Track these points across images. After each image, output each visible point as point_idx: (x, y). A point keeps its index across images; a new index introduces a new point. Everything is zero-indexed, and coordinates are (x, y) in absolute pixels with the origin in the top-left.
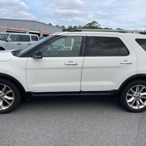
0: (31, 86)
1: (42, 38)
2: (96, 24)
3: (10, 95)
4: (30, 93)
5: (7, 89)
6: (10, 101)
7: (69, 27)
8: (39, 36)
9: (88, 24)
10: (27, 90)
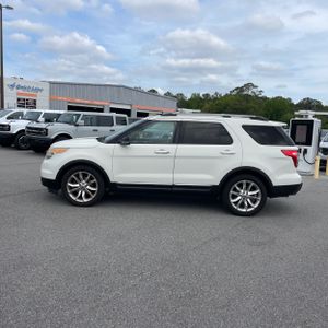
0: (117, 175)
1: (134, 120)
2: (254, 90)
3: (93, 185)
4: (115, 184)
5: (91, 179)
6: (93, 192)
7: (194, 95)
8: (129, 115)
9: (237, 89)
10: (112, 180)
